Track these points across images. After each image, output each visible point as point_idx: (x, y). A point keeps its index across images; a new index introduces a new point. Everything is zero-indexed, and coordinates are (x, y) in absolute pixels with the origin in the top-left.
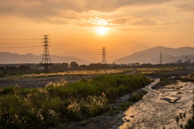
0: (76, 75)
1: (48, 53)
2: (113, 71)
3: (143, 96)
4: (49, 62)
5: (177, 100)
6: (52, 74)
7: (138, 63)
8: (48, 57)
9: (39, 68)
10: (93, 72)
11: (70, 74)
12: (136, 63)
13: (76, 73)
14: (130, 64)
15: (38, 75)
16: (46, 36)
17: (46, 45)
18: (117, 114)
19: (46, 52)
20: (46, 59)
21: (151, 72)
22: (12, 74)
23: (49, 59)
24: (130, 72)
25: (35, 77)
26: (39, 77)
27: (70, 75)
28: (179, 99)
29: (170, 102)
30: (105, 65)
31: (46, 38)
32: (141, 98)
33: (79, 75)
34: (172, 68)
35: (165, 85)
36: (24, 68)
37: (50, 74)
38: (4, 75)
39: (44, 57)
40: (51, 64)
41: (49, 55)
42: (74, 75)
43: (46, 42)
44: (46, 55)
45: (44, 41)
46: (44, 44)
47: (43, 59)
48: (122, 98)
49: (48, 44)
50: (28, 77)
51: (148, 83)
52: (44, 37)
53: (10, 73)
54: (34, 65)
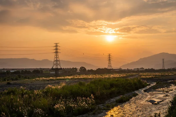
0: (81, 79)
1: (58, 59)
2: (117, 75)
3: (131, 98)
4: (59, 67)
5: (161, 102)
6: (61, 78)
7: (142, 68)
8: (58, 63)
9: (51, 73)
10: (98, 76)
11: (76, 77)
12: (141, 68)
13: (82, 77)
14: (135, 69)
15: (48, 79)
16: (56, 44)
17: (57, 52)
18: (100, 114)
19: (57, 58)
20: (57, 64)
21: (150, 77)
22: (26, 78)
23: (59, 64)
24: (132, 76)
25: (44, 80)
26: (48, 80)
27: (76, 79)
28: (163, 101)
29: (153, 104)
30: (110, 69)
31: (56, 46)
32: (129, 100)
33: (84, 78)
34: (172, 73)
35: (158, 88)
36: (38, 72)
37: (58, 78)
38: (18, 79)
39: (55, 63)
40: (61, 69)
41: (59, 61)
42: (79, 79)
43: (57, 49)
44: (57, 61)
45: (55, 48)
46: (55, 51)
47: (54, 64)
48: (112, 99)
49: (58, 51)
50: (38, 80)
51: (144, 87)
52: (55, 45)
53: (24, 76)
54: (47, 70)
